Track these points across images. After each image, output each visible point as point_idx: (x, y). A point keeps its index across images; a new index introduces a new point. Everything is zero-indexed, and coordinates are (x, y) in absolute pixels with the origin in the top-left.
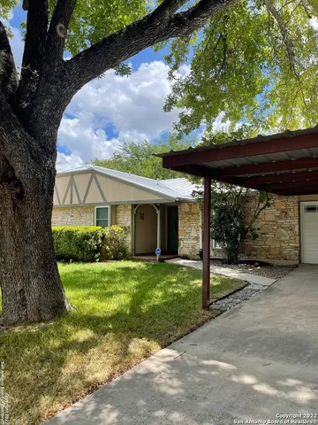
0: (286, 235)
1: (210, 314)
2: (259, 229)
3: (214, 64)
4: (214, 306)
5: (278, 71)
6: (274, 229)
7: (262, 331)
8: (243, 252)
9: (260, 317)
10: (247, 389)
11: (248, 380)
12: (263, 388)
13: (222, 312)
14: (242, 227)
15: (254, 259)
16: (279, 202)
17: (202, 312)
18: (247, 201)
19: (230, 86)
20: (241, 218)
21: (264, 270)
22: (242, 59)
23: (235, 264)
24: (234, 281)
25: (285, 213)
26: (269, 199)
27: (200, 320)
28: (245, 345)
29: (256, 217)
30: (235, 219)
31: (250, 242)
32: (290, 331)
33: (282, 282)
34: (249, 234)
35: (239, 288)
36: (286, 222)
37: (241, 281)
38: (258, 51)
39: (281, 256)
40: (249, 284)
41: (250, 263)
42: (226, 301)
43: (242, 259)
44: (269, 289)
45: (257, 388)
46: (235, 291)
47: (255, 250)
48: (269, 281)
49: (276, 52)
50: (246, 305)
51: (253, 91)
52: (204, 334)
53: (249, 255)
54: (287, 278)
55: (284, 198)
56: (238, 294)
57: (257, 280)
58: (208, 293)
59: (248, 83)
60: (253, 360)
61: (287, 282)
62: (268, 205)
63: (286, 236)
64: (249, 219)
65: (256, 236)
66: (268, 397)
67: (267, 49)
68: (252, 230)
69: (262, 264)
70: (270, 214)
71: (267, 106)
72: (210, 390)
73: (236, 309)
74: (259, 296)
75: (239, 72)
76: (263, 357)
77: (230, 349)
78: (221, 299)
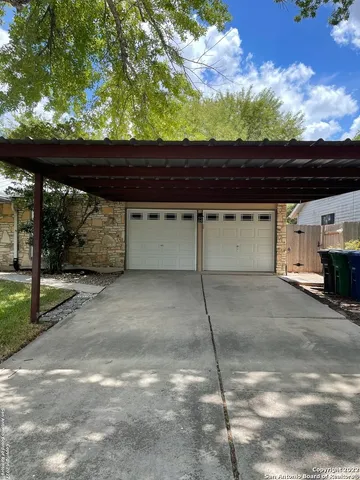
0: (112, 241)
1: (41, 327)
2: (85, 235)
3: (39, 40)
4: (43, 319)
5: (111, 69)
6: (100, 236)
7: (99, 334)
8: (68, 260)
9: (95, 323)
10: (96, 387)
11: (94, 379)
12: (109, 382)
13: (54, 323)
14: (68, 233)
15: (80, 267)
16: (107, 208)
17: (32, 325)
18: (73, 204)
19: (56, 70)
20: (66, 222)
21: (91, 279)
22: (71, 43)
23: (58, 273)
24: (61, 291)
25: (112, 219)
26: (97, 204)
27: (30, 335)
28: (84, 350)
29: (83, 222)
30: (60, 224)
31: (75, 250)
32: (124, 331)
33: (110, 289)
34: (76, 240)
35: (67, 299)
36: (113, 229)
37: (68, 291)
38: (90, 41)
39: (107, 263)
40: (77, 293)
41: (75, 272)
42: (56, 312)
43: (66, 268)
44: (99, 296)
45: (103, 384)
46: (65, 302)
47: (80, 258)
48: (98, 289)
49: (109, 48)
50: (79, 314)
51: (82, 83)
52: (39, 348)
53: (74, 263)
54: (114, 284)
55: (112, 204)
56: (67, 304)
57: (86, 288)
58: (38, 305)
59: (77, 72)
60: (95, 361)
61: (115, 289)
62: (96, 210)
63: (112, 243)
64: (75, 224)
65: (82, 243)
66: (114, 388)
67: (100, 41)
68: (78, 236)
69: (88, 272)
70: (98, 219)
71: (99, 104)
72: (58, 397)
73: (69, 319)
74: (90, 304)
75: (68, 58)
76: (104, 356)
77: (70, 356)
78: (49, 311)
